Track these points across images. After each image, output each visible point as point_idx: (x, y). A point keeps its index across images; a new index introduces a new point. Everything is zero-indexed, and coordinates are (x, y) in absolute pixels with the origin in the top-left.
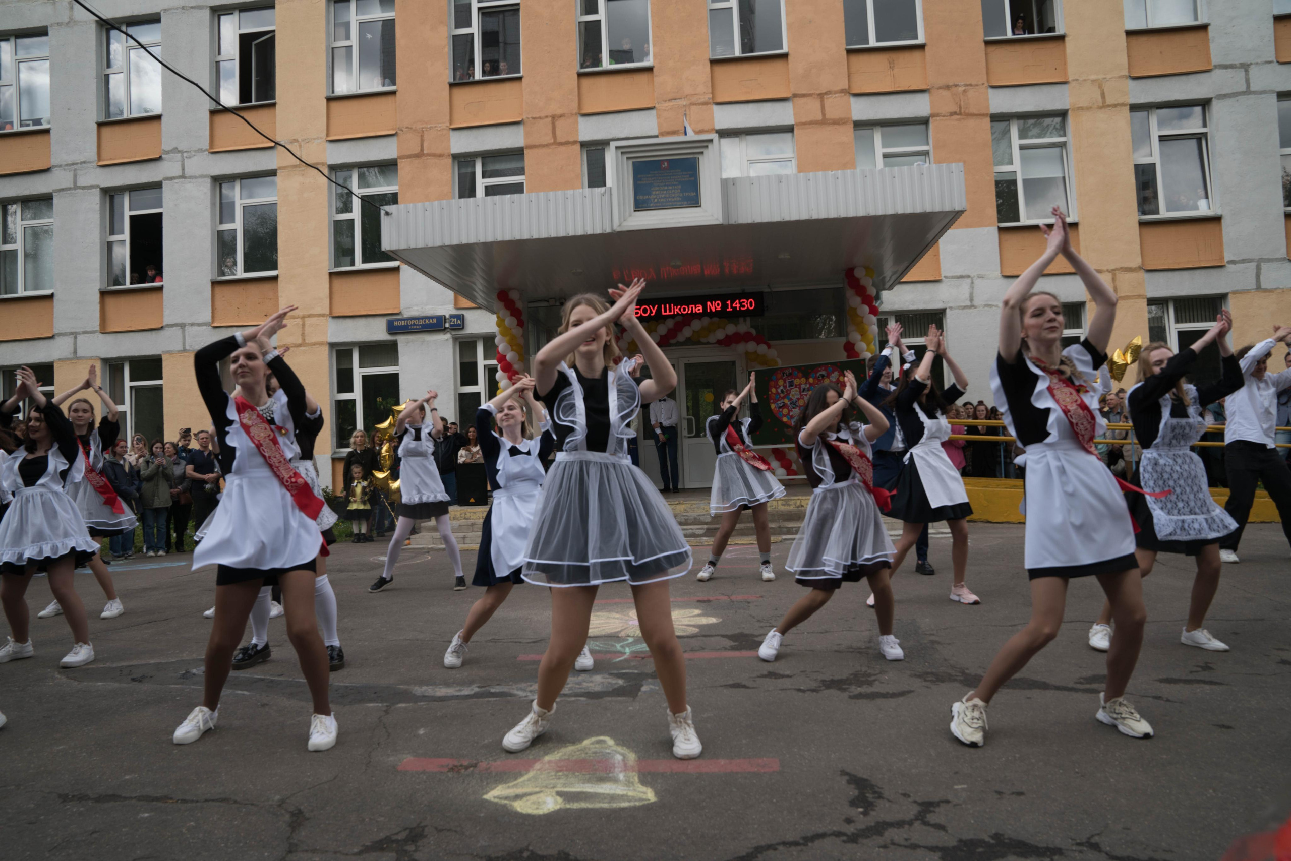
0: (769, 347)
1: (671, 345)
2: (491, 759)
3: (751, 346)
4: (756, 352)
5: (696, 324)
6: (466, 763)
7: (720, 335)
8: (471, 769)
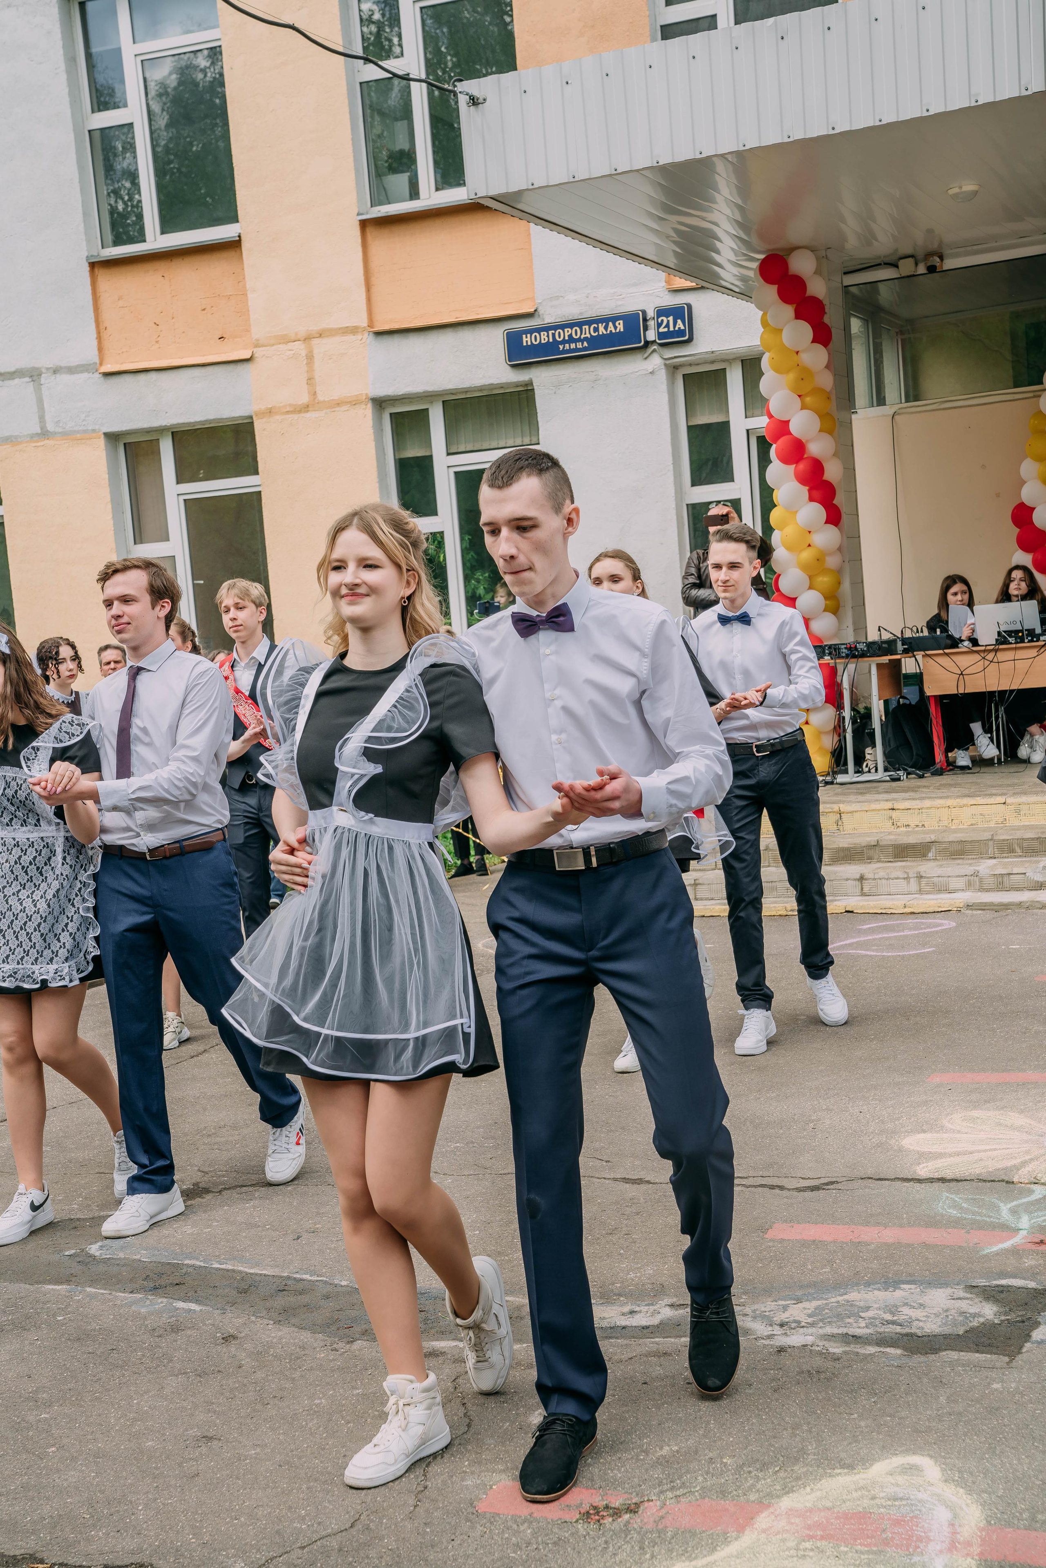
2: (670, 1494)
6: (617, 1503)
8: (627, 1516)
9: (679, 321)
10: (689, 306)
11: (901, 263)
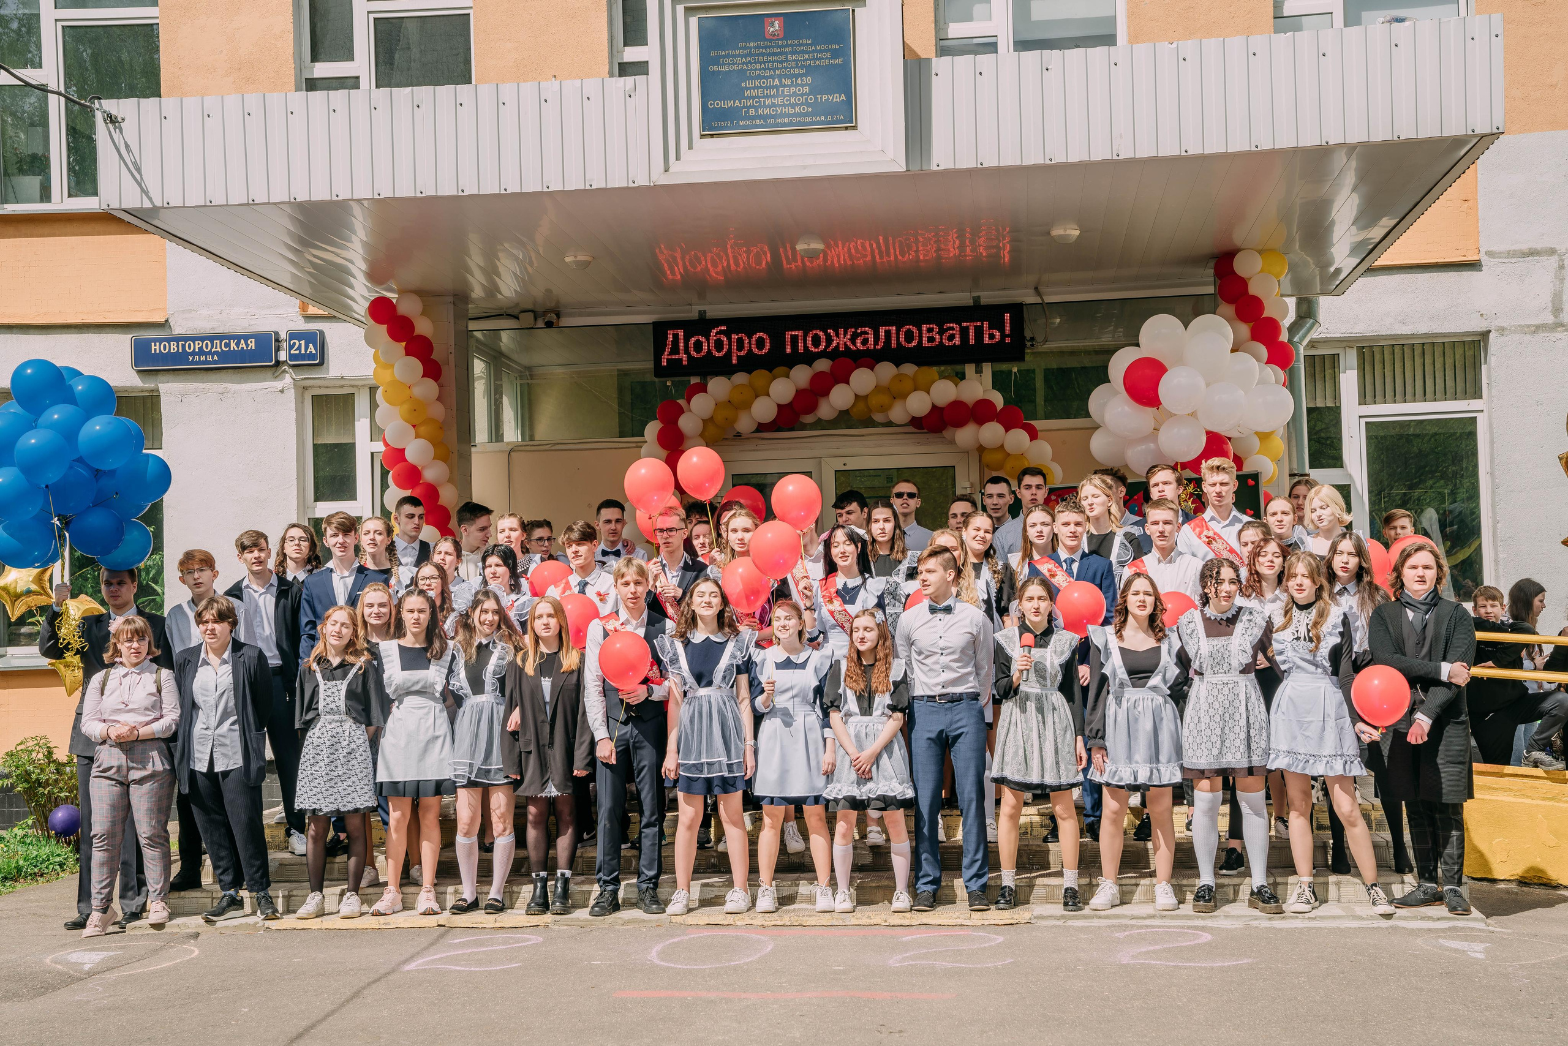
0: (1033, 434)
1: (804, 427)
3: (991, 432)
4: (1002, 446)
5: (863, 380)
7: (918, 404)
9: (311, 346)
10: (322, 333)
11: (521, 316)
